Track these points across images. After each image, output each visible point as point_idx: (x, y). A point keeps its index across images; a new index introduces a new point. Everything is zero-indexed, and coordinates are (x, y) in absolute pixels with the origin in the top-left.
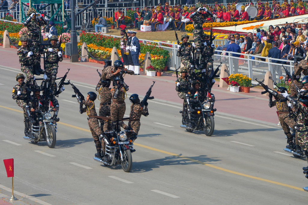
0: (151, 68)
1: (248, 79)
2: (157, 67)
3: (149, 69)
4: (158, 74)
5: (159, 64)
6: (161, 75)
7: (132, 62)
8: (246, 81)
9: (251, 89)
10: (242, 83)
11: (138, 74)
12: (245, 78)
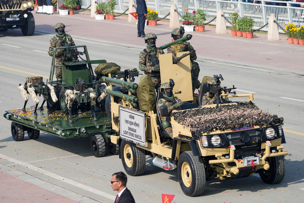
0: (64, 7)
1: (155, 13)
2: (70, 6)
3: (62, 8)
4: (71, 12)
5: (71, 3)
6: (73, 14)
7: (46, 3)
8: (153, 14)
9: (158, 22)
10: (149, 17)
11: (52, 14)
12: (151, 12)
